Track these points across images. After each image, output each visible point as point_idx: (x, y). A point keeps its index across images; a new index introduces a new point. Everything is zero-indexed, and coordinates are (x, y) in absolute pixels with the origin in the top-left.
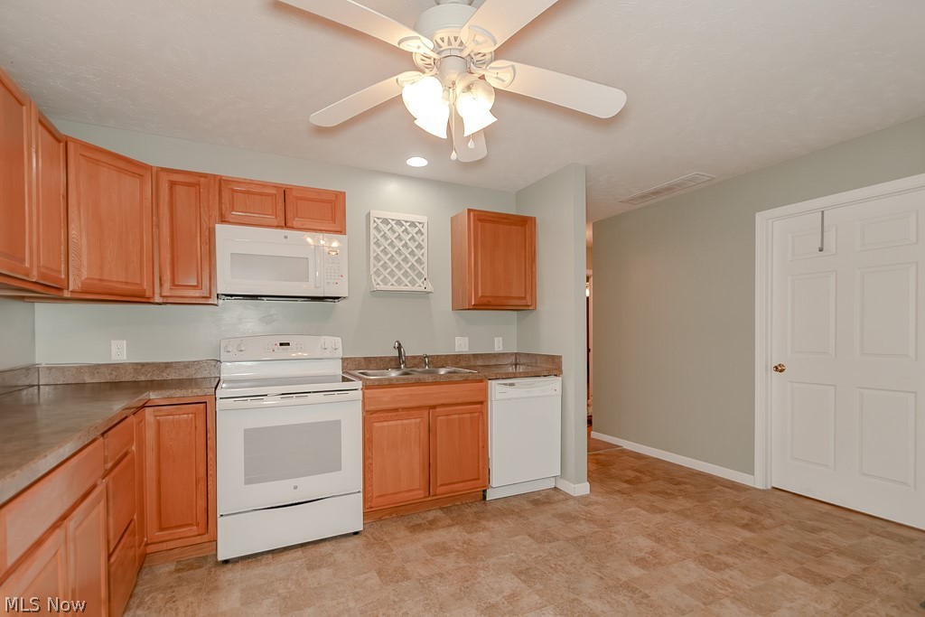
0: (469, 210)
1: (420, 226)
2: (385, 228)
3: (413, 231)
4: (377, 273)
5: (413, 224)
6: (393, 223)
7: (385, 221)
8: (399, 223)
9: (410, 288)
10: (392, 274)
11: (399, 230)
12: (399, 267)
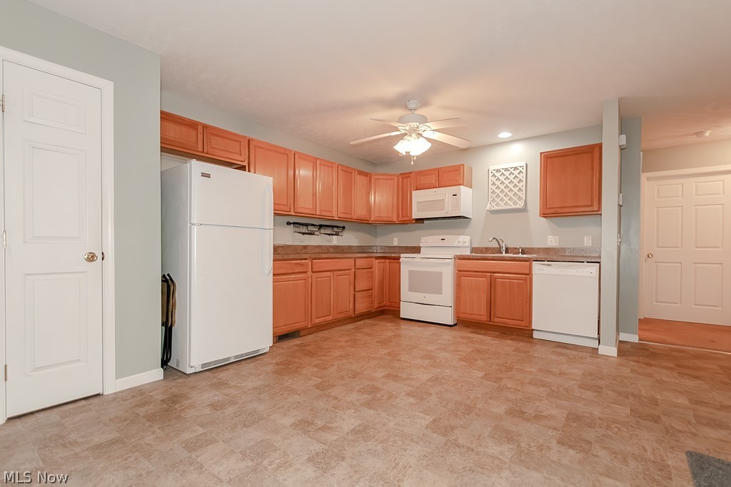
0: (541, 153)
1: (521, 169)
2: (498, 175)
3: (516, 172)
4: (493, 200)
5: (516, 168)
6: (503, 171)
7: (498, 171)
8: (506, 170)
9: (513, 207)
10: (502, 200)
11: (507, 173)
12: (506, 195)
